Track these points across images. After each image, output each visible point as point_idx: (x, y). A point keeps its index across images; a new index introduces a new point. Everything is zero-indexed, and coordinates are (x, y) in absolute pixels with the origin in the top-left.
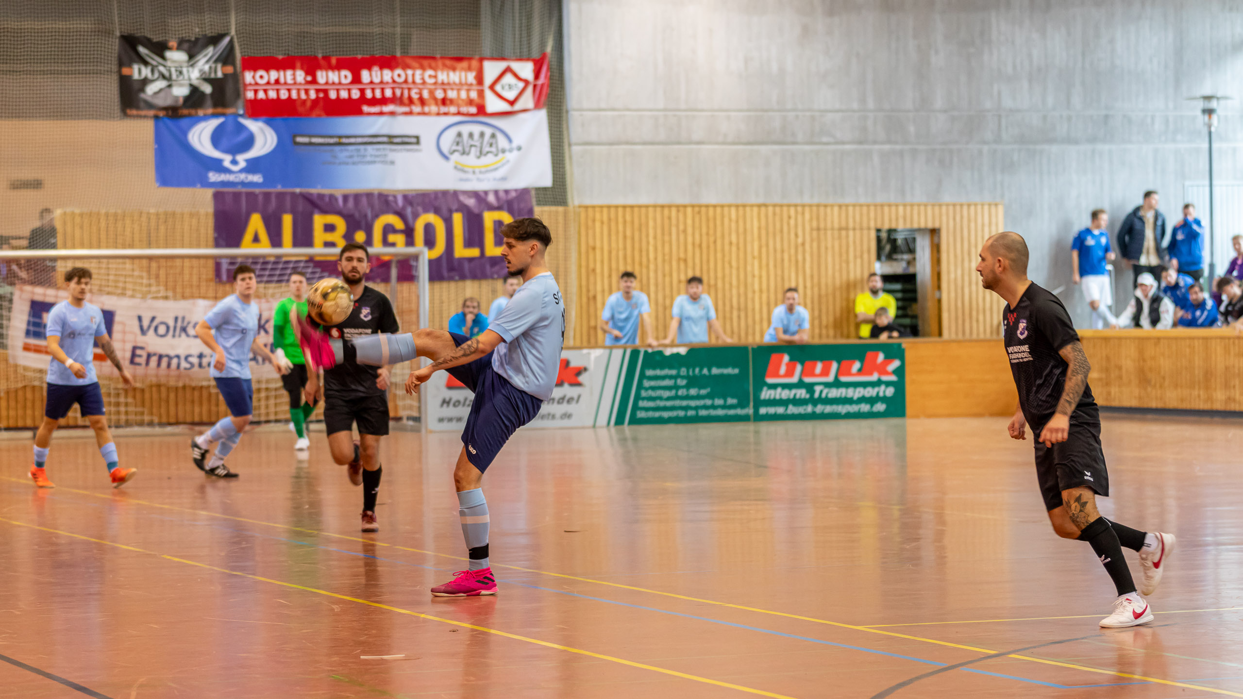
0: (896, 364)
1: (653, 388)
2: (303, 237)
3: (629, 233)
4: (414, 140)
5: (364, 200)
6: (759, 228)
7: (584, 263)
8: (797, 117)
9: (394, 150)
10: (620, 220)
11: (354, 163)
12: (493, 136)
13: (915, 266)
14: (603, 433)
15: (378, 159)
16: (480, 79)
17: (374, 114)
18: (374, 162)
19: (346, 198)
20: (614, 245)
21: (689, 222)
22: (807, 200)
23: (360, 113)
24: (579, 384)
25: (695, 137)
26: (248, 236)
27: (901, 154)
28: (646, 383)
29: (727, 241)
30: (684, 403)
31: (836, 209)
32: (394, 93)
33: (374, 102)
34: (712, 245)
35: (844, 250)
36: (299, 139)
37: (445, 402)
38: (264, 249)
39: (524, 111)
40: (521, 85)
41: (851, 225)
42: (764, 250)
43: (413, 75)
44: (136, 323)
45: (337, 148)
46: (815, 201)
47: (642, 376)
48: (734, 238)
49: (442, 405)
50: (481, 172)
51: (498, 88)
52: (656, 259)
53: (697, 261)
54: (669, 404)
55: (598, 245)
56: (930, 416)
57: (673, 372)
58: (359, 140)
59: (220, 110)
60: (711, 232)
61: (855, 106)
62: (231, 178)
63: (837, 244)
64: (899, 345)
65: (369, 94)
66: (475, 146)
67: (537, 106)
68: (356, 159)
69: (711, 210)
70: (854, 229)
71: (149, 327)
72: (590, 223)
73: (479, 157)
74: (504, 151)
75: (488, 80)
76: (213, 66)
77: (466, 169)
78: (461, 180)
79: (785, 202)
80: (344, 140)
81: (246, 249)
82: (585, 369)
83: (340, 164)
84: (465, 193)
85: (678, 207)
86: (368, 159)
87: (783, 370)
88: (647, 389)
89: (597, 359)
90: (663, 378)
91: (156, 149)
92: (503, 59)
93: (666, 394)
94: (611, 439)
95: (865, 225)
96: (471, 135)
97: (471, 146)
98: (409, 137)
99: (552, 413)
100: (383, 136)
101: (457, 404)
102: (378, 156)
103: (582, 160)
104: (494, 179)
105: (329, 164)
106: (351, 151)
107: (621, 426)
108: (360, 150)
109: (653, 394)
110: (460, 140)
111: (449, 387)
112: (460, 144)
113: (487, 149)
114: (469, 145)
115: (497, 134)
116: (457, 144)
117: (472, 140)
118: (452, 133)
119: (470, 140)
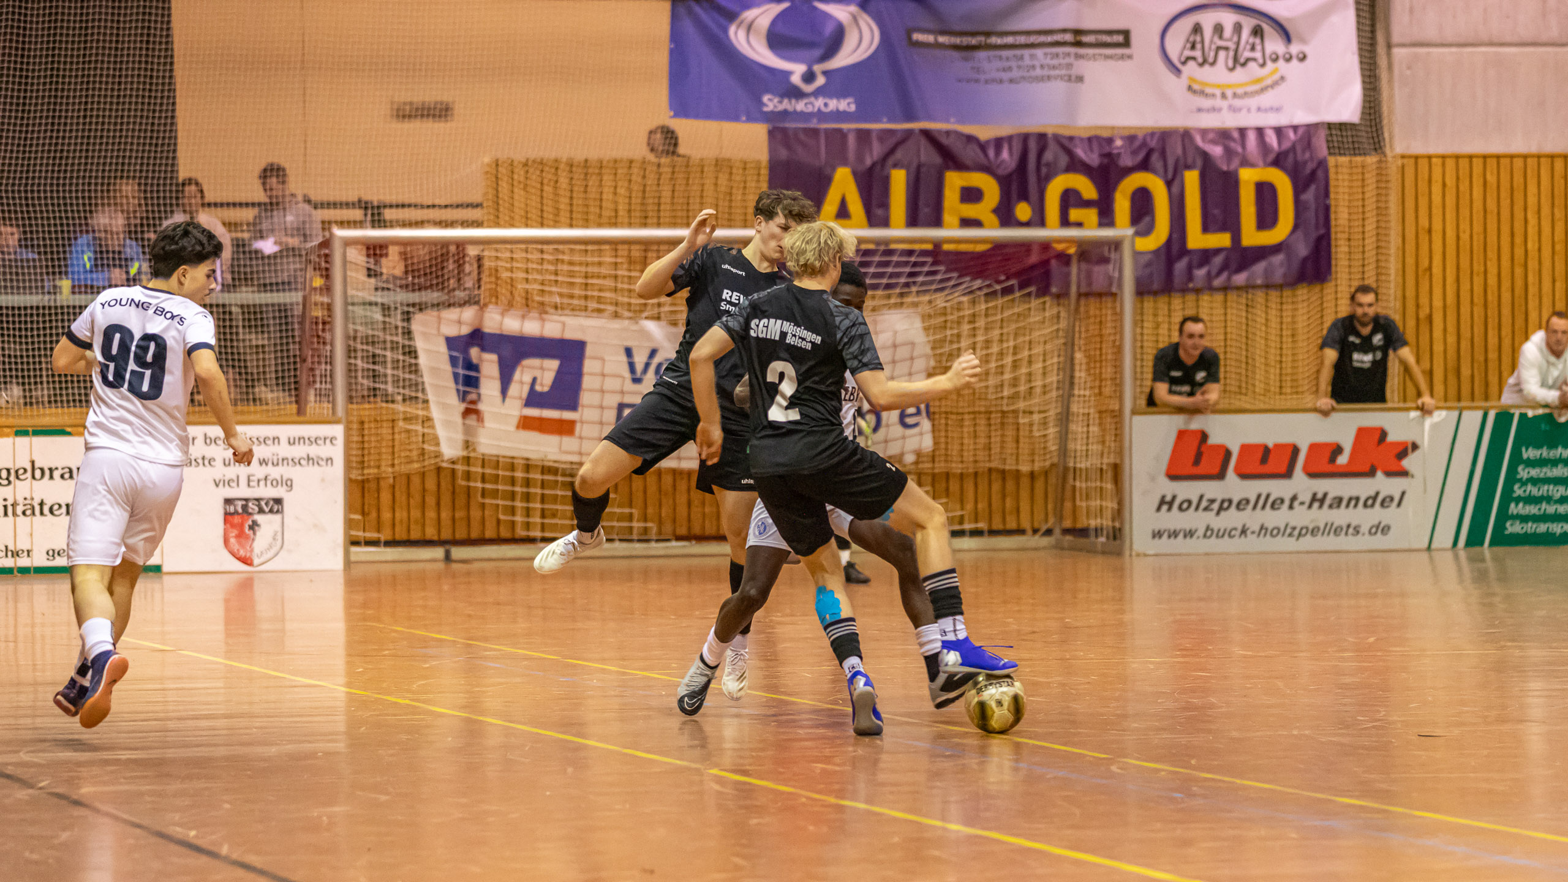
1: (1535, 481)
2: (924, 210)
5: (1034, 149)
7: (1410, 259)
9: (1084, 57)
11: (1011, 81)
12: (1258, 32)
14: (1446, 560)
18: (1049, 78)
19: (999, 143)
24: (1404, 473)
26: (830, 207)
28: (1523, 473)
36: (917, 37)
37: (1166, 503)
44: (624, 358)
45: (982, 54)
47: (1517, 459)
49: (1159, 509)
50: (1235, 95)
54: (1562, 509)
58: (1022, 39)
62: (798, 105)
66: (1227, 49)
68: (1015, 74)
71: (647, 365)
72: (1423, 187)
73: (1232, 69)
74: (1275, 59)
77: (1208, 90)
78: (1200, 110)
80: (994, 40)
82: (1415, 447)
83: (987, 82)
84: (1205, 132)
86: (1038, 72)
88: (1523, 483)
89: (1434, 427)
90: (1554, 463)
93: (1561, 492)
94: (1460, 569)
96: (1219, 29)
97: (1219, 48)
98: (1110, 32)
99: (1353, 524)
100: (1064, 31)
101: (1185, 505)
102: (1054, 67)
103: (1408, 72)
104: (1259, 109)
105: (968, 81)
106: (1008, 59)
107: (1477, 549)
108: (1022, 58)
109: (1535, 491)
110: (1198, 39)
111: (1173, 476)
112: (1199, 46)
113: (1248, 54)
114: (1214, 47)
115: (1266, 27)
116: (1193, 47)
117: (1221, 37)
118: (1185, 25)
119: (1216, 39)
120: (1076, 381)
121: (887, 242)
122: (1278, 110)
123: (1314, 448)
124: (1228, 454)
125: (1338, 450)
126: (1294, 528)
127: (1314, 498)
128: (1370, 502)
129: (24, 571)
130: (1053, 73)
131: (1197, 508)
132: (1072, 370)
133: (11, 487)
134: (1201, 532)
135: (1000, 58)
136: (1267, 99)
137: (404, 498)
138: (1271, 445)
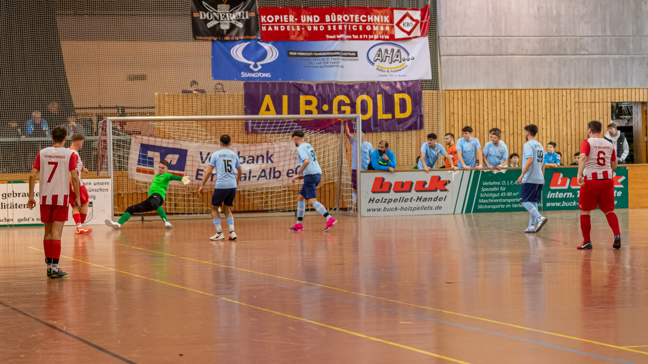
0: (623, 178)
1: (487, 192)
2: (293, 108)
3: (473, 105)
4: (354, 54)
5: (328, 88)
6: (546, 102)
7: (448, 122)
8: (567, 39)
9: (343, 60)
10: (468, 98)
11: (321, 67)
12: (399, 51)
13: (632, 122)
14: (459, 217)
15: (335, 64)
16: (391, 21)
17: (332, 39)
18: (333, 66)
19: (317, 85)
20: (464, 112)
21: (507, 99)
22: (572, 86)
23: (325, 39)
24: (446, 190)
25: (510, 51)
26: (263, 108)
27: (625, 60)
28: (483, 190)
29: (528, 109)
30: (505, 201)
31: (589, 91)
32: (343, 27)
33: (332, 33)
34: (519, 112)
35: (593, 114)
36: (291, 53)
37: (371, 200)
38: (272, 115)
39: (416, 37)
40: (414, 23)
41: (597, 100)
42: (548, 114)
43: (354, 18)
44: (199, 155)
45: (312, 58)
46: (577, 87)
47: (481, 185)
48: (532, 109)
49: (369, 202)
50: (392, 71)
51: (401, 25)
52: (488, 119)
53: (511, 120)
54: (495, 201)
55: (456, 112)
56: (642, 208)
57: (499, 183)
58: (324, 54)
59: (248, 37)
60: (519, 104)
61: (600, 34)
62: (253, 75)
63: (589, 110)
64: (625, 168)
65: (330, 29)
66: (389, 57)
67: (423, 34)
68: (322, 65)
69: (519, 91)
70: (599, 102)
71: (207, 157)
72: (451, 100)
73: (391, 63)
74: (404, 61)
75: (396, 20)
76: (243, 12)
77: (383, 69)
78: (381, 75)
79: (560, 87)
80: (315, 54)
81: (263, 115)
82: (449, 182)
83: (313, 67)
84: (384, 83)
85: (500, 90)
86: (329, 64)
87: (559, 182)
88: (483, 193)
89: (455, 175)
90: (493, 186)
91: (212, 58)
92: (404, 9)
93: (495, 195)
94: (464, 221)
95: (605, 100)
96: (386, 51)
97: (386, 56)
98: (351, 52)
99: (430, 207)
100: (337, 51)
101: (377, 201)
102: (334, 63)
103: (446, 64)
104: (399, 76)
105: (308, 67)
106: (320, 60)
107: (469, 214)
108: (324, 60)
109: (487, 195)
110: (380, 53)
111: (373, 192)
112: (380, 55)
113: (395, 59)
114: (385, 56)
115: (401, 50)
116: (379, 56)
117: (387, 53)
118: (376, 49)
119: (386, 53)
120: (343, 162)
121: (282, 119)
122: (405, 76)
123: (418, 182)
124: (391, 185)
125: (425, 183)
126: (412, 208)
127: (418, 198)
128: (435, 199)
129: (11, 226)
130: (333, 64)
131: (381, 202)
132: (342, 159)
133: (6, 199)
134: (382, 210)
135: (317, 59)
136: (401, 73)
137: (131, 200)
138: (404, 182)
